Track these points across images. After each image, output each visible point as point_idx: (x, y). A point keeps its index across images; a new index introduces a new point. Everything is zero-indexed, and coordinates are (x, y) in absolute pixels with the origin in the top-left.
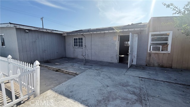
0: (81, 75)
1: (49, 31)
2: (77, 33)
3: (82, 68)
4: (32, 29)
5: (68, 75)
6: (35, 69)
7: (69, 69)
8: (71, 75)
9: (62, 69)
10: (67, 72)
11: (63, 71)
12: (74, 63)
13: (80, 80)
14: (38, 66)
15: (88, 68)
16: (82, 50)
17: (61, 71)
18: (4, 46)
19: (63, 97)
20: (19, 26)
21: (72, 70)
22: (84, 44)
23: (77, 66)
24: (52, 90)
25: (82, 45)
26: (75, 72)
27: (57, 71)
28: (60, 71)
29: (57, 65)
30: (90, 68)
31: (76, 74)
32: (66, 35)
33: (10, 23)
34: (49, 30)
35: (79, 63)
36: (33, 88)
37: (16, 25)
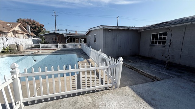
0: (165, 82)
1: (126, 29)
2: (159, 27)
3: (165, 73)
4: (114, 28)
5: (144, 76)
6: (119, 64)
7: (145, 70)
8: (148, 77)
9: (136, 68)
10: (143, 72)
11: (138, 70)
12: (151, 64)
13: (164, 89)
14: (122, 62)
15: (174, 75)
16: (164, 49)
17: (136, 70)
18: (95, 43)
19: (143, 101)
20: (105, 27)
21: (149, 72)
22: (167, 41)
23: (155, 68)
24: (130, 87)
25: (164, 43)
26: (154, 76)
27: (131, 68)
28: (134, 69)
29: (131, 62)
30: (179, 76)
31: (155, 78)
32: (143, 31)
33: (101, 26)
34: (126, 27)
35: (157, 65)
36: (115, 80)
37: (104, 27)
